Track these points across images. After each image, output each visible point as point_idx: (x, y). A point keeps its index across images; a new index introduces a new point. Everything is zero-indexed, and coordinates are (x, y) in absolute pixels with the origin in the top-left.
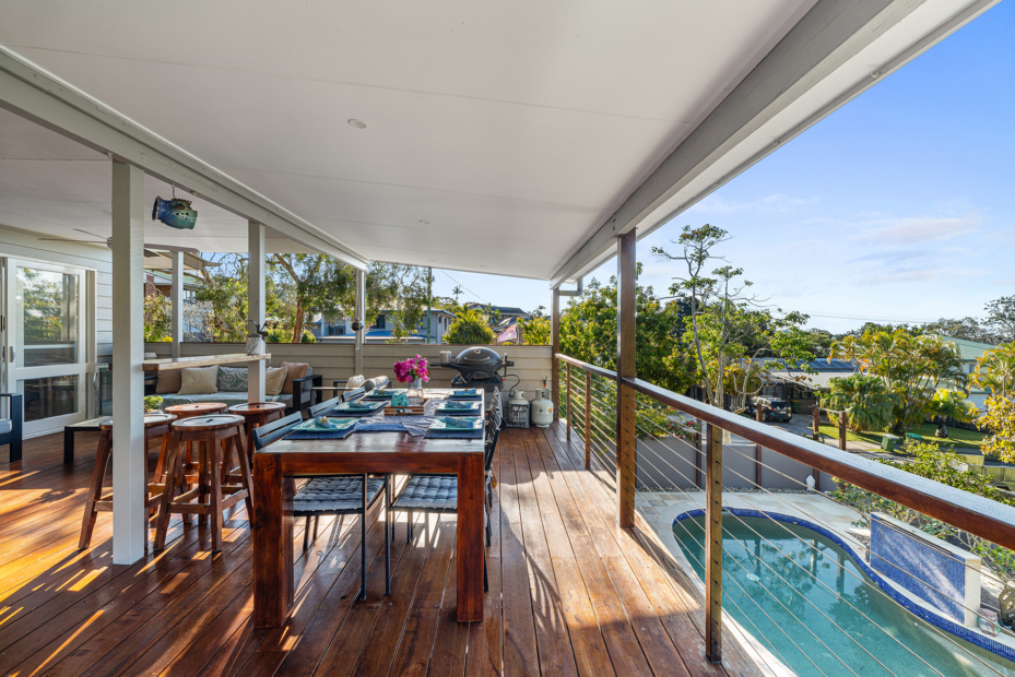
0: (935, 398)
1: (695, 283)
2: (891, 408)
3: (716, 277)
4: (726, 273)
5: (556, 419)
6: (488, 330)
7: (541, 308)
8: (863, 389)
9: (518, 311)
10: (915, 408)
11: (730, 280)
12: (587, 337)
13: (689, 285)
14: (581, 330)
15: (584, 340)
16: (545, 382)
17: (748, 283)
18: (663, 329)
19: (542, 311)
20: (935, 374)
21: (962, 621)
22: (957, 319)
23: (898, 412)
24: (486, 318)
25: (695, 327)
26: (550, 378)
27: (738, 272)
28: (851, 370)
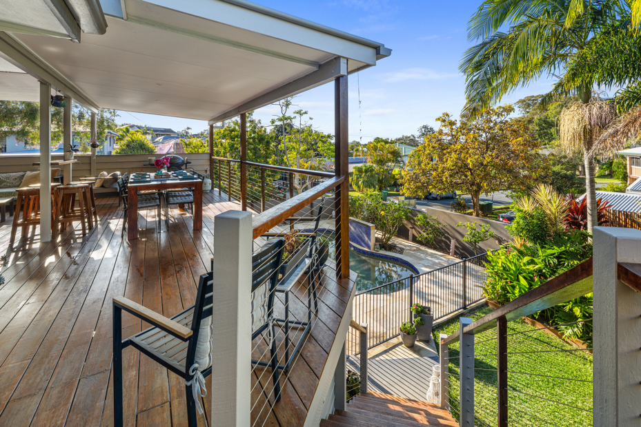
0: (393, 173)
1: (284, 118)
2: (377, 179)
3: (296, 115)
4: (300, 113)
5: (212, 189)
6: (151, 145)
7: (188, 128)
8: (366, 171)
9: (170, 131)
10: (386, 179)
11: (302, 117)
12: (225, 148)
13: (280, 120)
14: (221, 145)
15: (223, 150)
16: (206, 171)
17: (311, 119)
18: (268, 143)
19: (189, 131)
20: (393, 161)
21: (370, 249)
22: (409, 136)
23: (380, 181)
24: (149, 137)
25: (286, 141)
26: (209, 169)
27: (306, 113)
28: (361, 162)
